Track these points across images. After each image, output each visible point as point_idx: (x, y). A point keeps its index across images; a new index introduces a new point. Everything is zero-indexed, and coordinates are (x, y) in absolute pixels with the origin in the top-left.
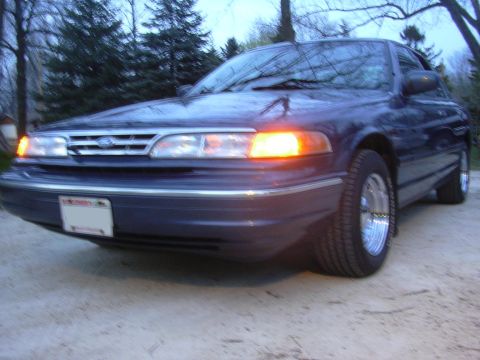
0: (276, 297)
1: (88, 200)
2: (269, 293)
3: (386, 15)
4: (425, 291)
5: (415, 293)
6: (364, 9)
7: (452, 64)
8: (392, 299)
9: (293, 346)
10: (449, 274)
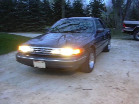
0: (74, 77)
2: (73, 77)
4: (101, 75)
5: (99, 76)
7: (107, 3)
8: (95, 77)
9: (80, 87)
10: (105, 72)
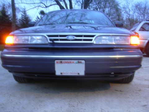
1: (72, 61)
3: (39, 6)
6: (34, 3)
